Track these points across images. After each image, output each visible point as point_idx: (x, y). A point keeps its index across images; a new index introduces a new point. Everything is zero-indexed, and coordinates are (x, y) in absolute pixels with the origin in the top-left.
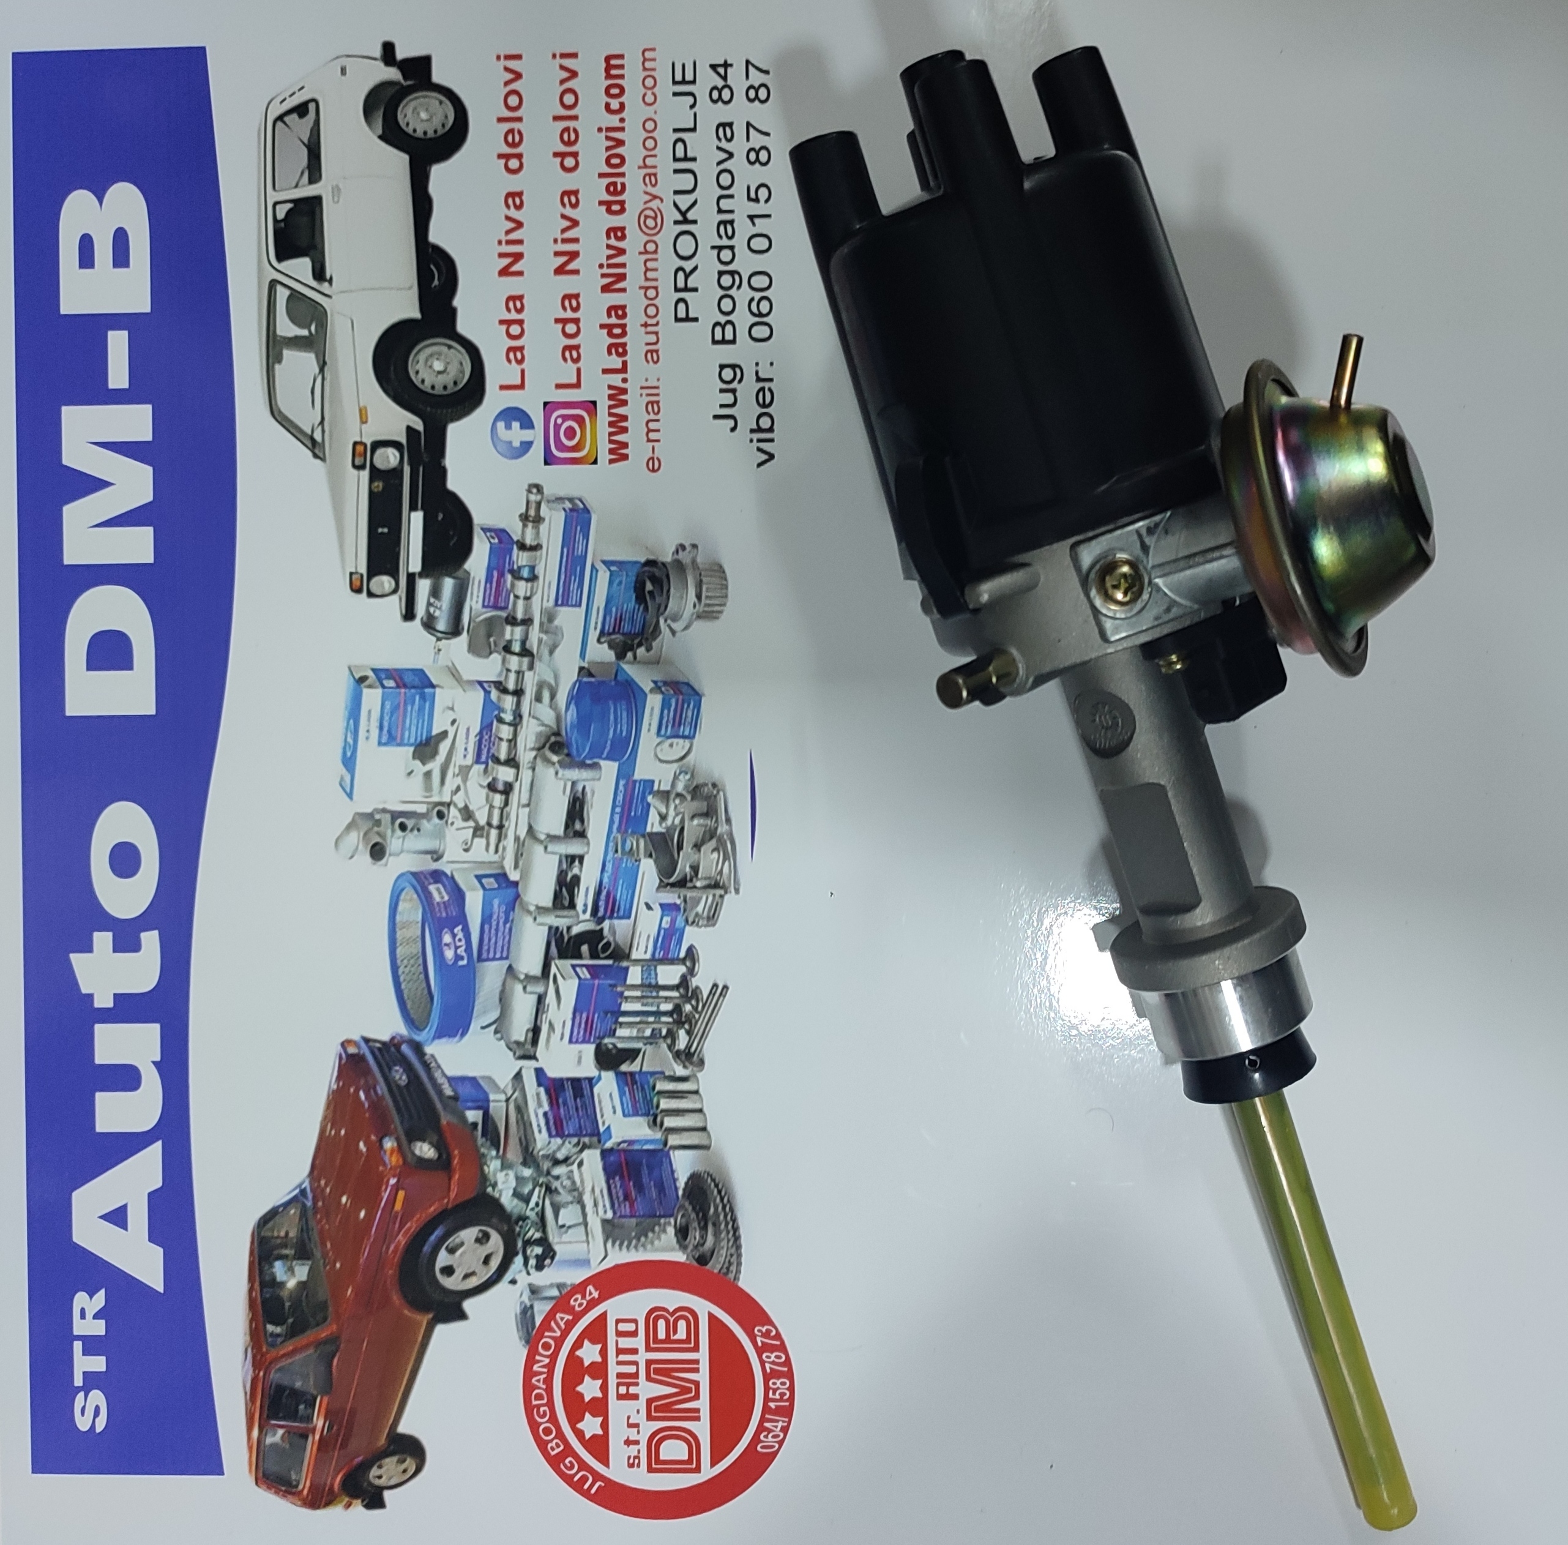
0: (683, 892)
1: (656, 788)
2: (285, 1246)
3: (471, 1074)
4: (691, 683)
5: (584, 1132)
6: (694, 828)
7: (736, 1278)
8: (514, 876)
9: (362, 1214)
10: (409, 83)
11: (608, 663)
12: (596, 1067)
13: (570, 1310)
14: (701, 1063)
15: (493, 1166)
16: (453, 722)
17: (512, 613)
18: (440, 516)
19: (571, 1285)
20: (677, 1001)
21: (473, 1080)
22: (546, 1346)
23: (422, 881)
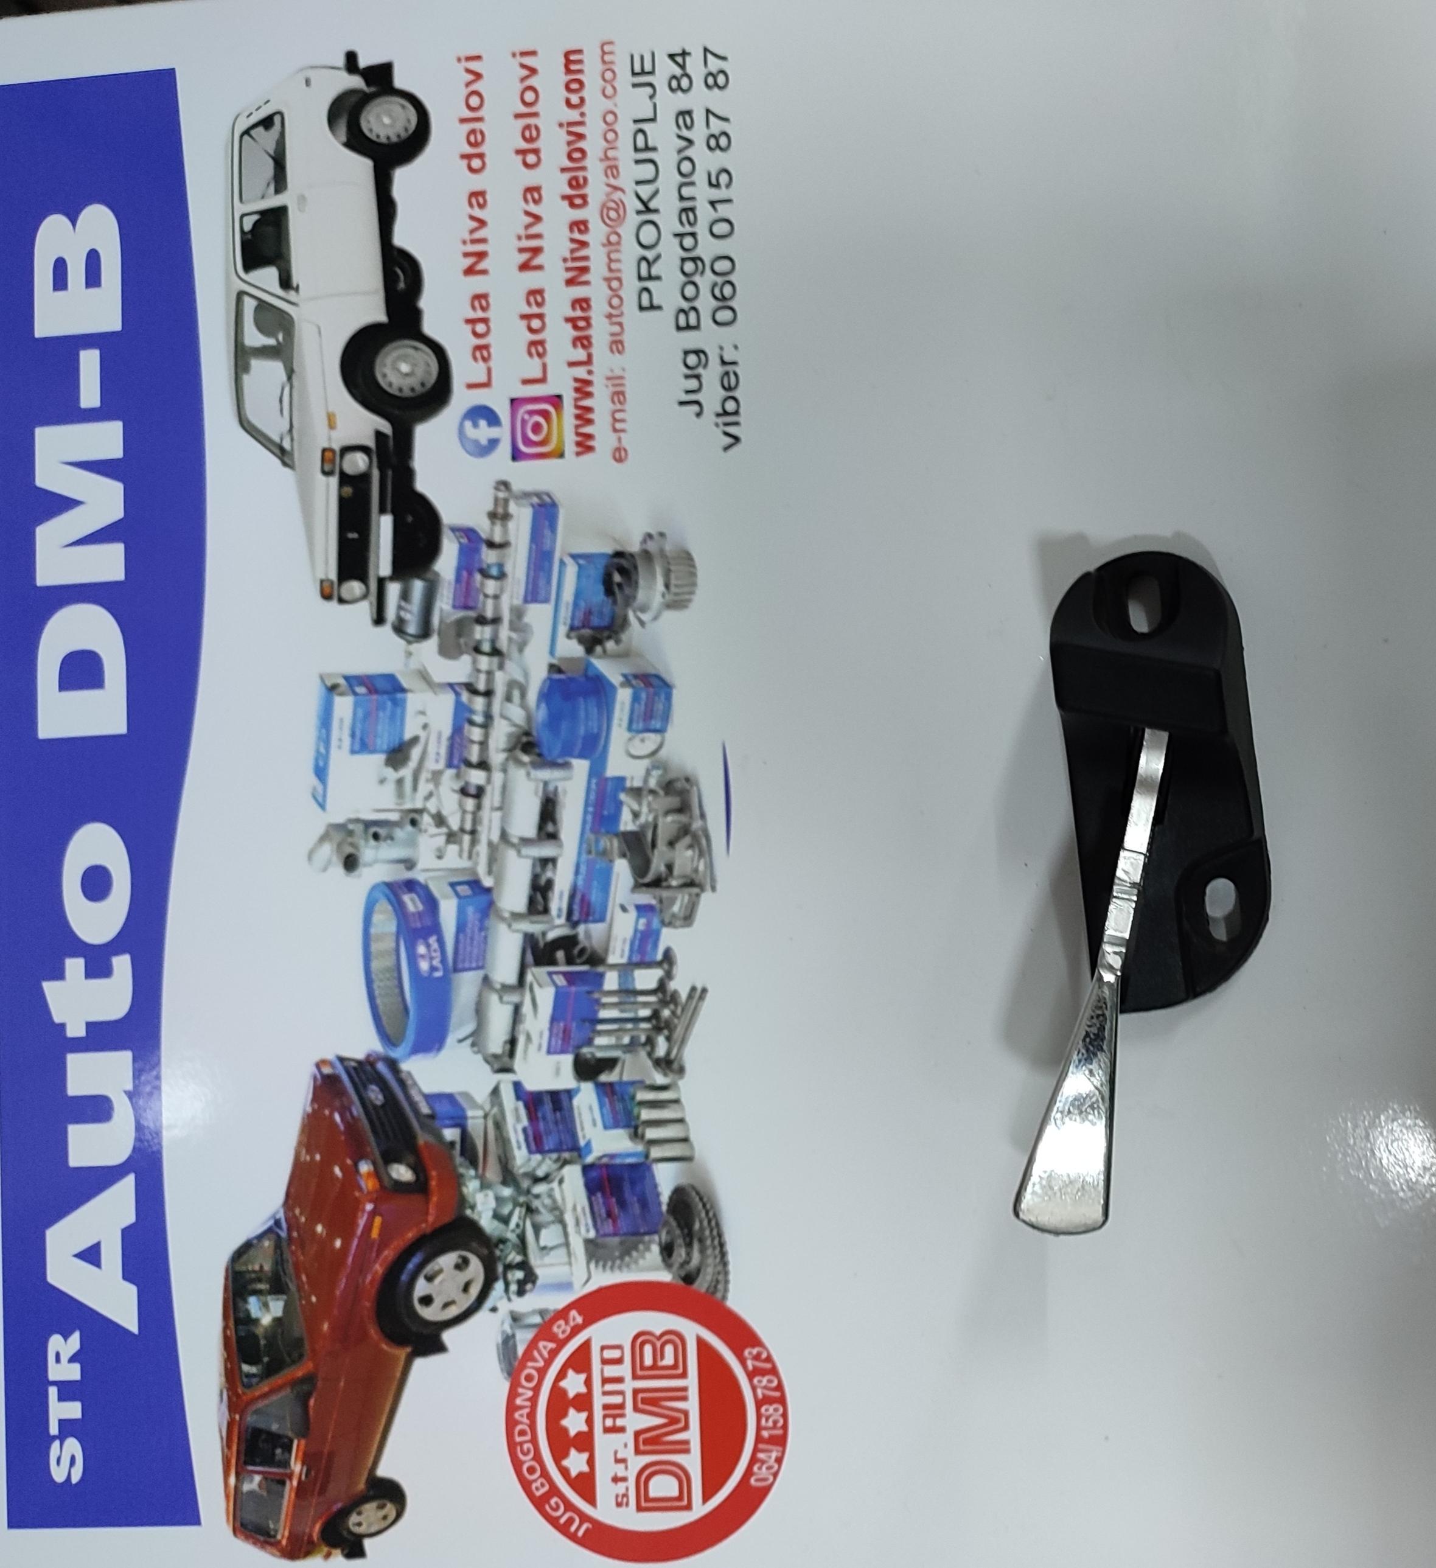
0: (658, 892)
1: (628, 784)
2: (260, 1280)
3: (447, 1089)
4: (664, 675)
5: (565, 1147)
6: (668, 824)
7: (724, 1297)
8: (487, 882)
9: (338, 1243)
10: (373, 89)
11: (578, 659)
12: (575, 1078)
13: (552, 1338)
14: (681, 1071)
15: (471, 1187)
16: (425, 727)
17: (483, 614)
18: (410, 519)
19: (555, 1310)
20: (655, 1007)
21: (450, 1098)
22: (529, 1378)
23: (395, 891)
